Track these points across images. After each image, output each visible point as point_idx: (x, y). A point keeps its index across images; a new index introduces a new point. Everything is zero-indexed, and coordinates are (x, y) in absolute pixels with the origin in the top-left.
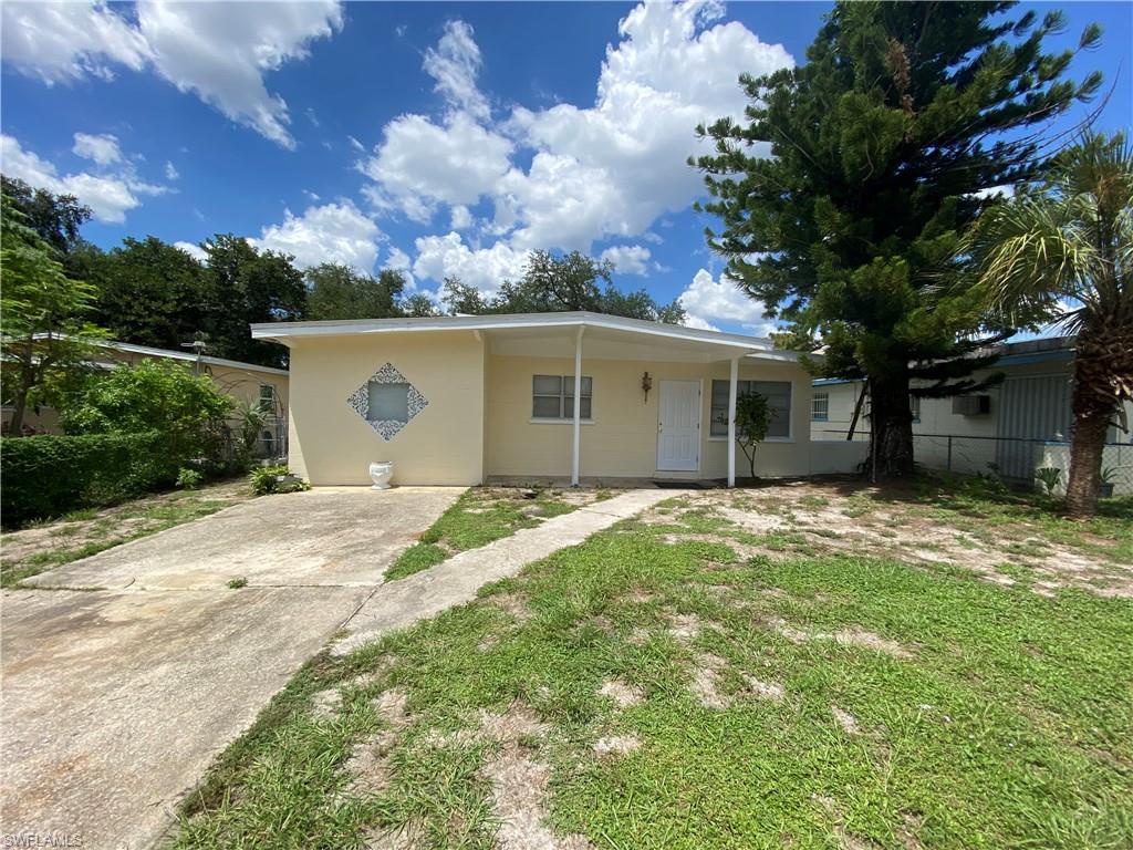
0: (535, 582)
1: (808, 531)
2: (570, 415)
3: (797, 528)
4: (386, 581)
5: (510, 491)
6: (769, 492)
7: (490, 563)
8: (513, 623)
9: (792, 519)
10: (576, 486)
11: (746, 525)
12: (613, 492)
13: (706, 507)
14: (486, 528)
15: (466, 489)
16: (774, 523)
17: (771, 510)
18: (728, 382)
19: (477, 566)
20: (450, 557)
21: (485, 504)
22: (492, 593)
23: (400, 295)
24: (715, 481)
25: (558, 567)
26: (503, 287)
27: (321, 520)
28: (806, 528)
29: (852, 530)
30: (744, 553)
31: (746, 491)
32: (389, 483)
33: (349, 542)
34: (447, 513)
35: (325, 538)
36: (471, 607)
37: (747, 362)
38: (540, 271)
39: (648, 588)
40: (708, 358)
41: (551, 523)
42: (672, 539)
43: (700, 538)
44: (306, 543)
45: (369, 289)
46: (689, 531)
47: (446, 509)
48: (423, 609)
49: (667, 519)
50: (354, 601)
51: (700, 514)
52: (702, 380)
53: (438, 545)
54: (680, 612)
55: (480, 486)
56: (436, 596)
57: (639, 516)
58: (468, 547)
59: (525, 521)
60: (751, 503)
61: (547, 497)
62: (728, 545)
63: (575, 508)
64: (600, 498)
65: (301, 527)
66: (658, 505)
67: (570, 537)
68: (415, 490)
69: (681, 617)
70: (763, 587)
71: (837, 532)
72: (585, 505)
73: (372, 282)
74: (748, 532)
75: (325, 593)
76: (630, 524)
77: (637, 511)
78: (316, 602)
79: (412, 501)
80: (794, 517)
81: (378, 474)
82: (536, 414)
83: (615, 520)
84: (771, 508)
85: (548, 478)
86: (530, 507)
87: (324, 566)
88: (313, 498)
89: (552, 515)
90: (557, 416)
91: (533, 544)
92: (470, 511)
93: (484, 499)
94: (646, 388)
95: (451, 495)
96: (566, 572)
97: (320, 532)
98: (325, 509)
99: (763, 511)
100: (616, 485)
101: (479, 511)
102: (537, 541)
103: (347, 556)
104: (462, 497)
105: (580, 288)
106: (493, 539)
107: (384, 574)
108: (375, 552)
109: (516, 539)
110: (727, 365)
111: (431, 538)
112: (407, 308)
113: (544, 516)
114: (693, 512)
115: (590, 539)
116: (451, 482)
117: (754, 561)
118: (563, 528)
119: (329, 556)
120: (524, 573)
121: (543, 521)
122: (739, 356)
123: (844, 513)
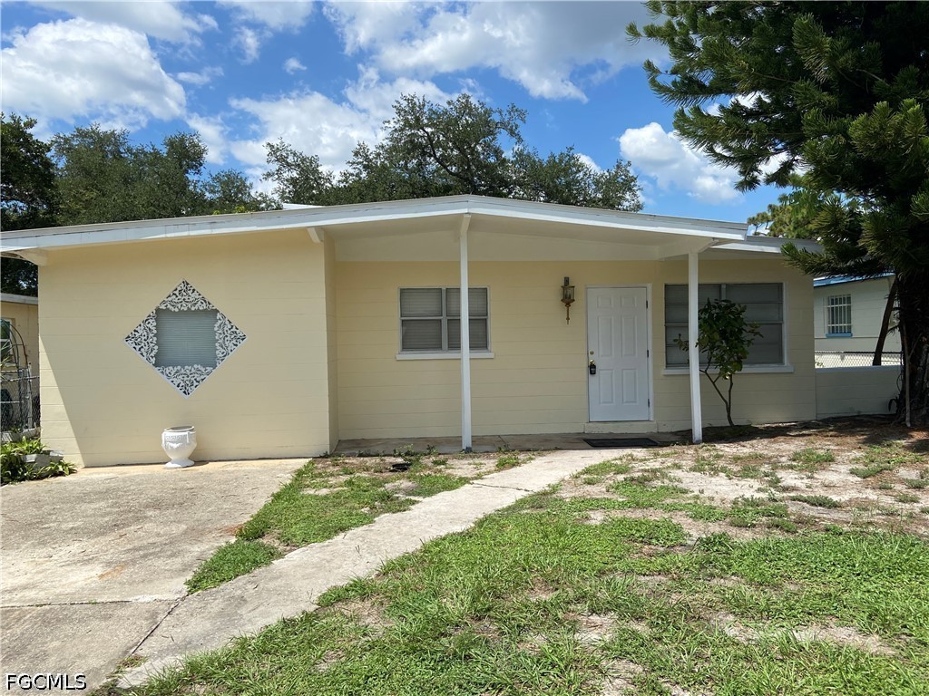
0: (398, 582)
1: (794, 499)
2: (455, 345)
3: (778, 495)
4: (190, 592)
5: (370, 461)
6: (753, 446)
7: (337, 562)
8: (365, 635)
9: (775, 483)
10: (468, 450)
11: (706, 494)
12: (522, 457)
13: (654, 471)
14: (334, 514)
15: (307, 460)
16: (749, 489)
17: (747, 473)
18: (685, 287)
19: (319, 567)
20: (281, 556)
21: (332, 481)
22: (339, 599)
23: (199, 172)
24: (675, 433)
25: (431, 562)
26: (356, 154)
27: (94, 515)
28: (793, 494)
29: (860, 495)
30: (695, 531)
31: (718, 446)
32: (190, 458)
33: (137, 544)
34: (277, 497)
35: (102, 539)
36: (309, 618)
37: (713, 256)
38: (411, 127)
39: (552, 583)
40: (657, 253)
41: (429, 503)
42: (597, 518)
43: (638, 514)
44: (75, 547)
45: (152, 164)
46: (622, 506)
47: (276, 490)
48: (244, 625)
49: (596, 491)
50: (146, 619)
51: (642, 481)
52: (650, 286)
53: (264, 541)
54: (593, 611)
55: (326, 456)
56: (261, 608)
57: (554, 489)
58: (306, 541)
59: (391, 503)
60: (721, 463)
61: (426, 467)
62: (674, 521)
63: (464, 481)
64: (502, 466)
65: (64, 526)
66: (587, 471)
67: (452, 521)
68: (231, 466)
69: (595, 618)
70: (712, 576)
71: (835, 498)
72: (479, 477)
73: (156, 154)
74: (708, 503)
75: (105, 610)
76: (540, 500)
77: (554, 481)
78: (94, 623)
79: (226, 482)
80: (778, 481)
81: (175, 446)
82: (407, 345)
83: (520, 495)
84: (747, 469)
85: (426, 439)
86: (397, 483)
87: (102, 576)
88: (79, 484)
89: (430, 493)
90: (438, 347)
91: (399, 534)
92: (311, 492)
93: (332, 475)
94: (568, 300)
95: (283, 472)
96: (442, 567)
97: (93, 531)
98: (98, 500)
99: (735, 474)
100: (529, 446)
101: (324, 492)
102: (405, 529)
103: (134, 562)
104: (300, 473)
105: (473, 151)
106: (343, 529)
107: (188, 583)
108: (173, 555)
109: (375, 527)
110: (682, 263)
111: (253, 532)
112: (212, 192)
113: (419, 494)
114: (632, 479)
115: (480, 523)
116: (283, 452)
117: (708, 541)
118: (443, 509)
119: (109, 564)
120: (385, 572)
121: (418, 502)
122: (701, 248)
123: (852, 472)
